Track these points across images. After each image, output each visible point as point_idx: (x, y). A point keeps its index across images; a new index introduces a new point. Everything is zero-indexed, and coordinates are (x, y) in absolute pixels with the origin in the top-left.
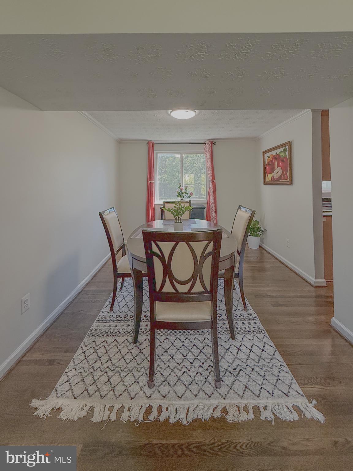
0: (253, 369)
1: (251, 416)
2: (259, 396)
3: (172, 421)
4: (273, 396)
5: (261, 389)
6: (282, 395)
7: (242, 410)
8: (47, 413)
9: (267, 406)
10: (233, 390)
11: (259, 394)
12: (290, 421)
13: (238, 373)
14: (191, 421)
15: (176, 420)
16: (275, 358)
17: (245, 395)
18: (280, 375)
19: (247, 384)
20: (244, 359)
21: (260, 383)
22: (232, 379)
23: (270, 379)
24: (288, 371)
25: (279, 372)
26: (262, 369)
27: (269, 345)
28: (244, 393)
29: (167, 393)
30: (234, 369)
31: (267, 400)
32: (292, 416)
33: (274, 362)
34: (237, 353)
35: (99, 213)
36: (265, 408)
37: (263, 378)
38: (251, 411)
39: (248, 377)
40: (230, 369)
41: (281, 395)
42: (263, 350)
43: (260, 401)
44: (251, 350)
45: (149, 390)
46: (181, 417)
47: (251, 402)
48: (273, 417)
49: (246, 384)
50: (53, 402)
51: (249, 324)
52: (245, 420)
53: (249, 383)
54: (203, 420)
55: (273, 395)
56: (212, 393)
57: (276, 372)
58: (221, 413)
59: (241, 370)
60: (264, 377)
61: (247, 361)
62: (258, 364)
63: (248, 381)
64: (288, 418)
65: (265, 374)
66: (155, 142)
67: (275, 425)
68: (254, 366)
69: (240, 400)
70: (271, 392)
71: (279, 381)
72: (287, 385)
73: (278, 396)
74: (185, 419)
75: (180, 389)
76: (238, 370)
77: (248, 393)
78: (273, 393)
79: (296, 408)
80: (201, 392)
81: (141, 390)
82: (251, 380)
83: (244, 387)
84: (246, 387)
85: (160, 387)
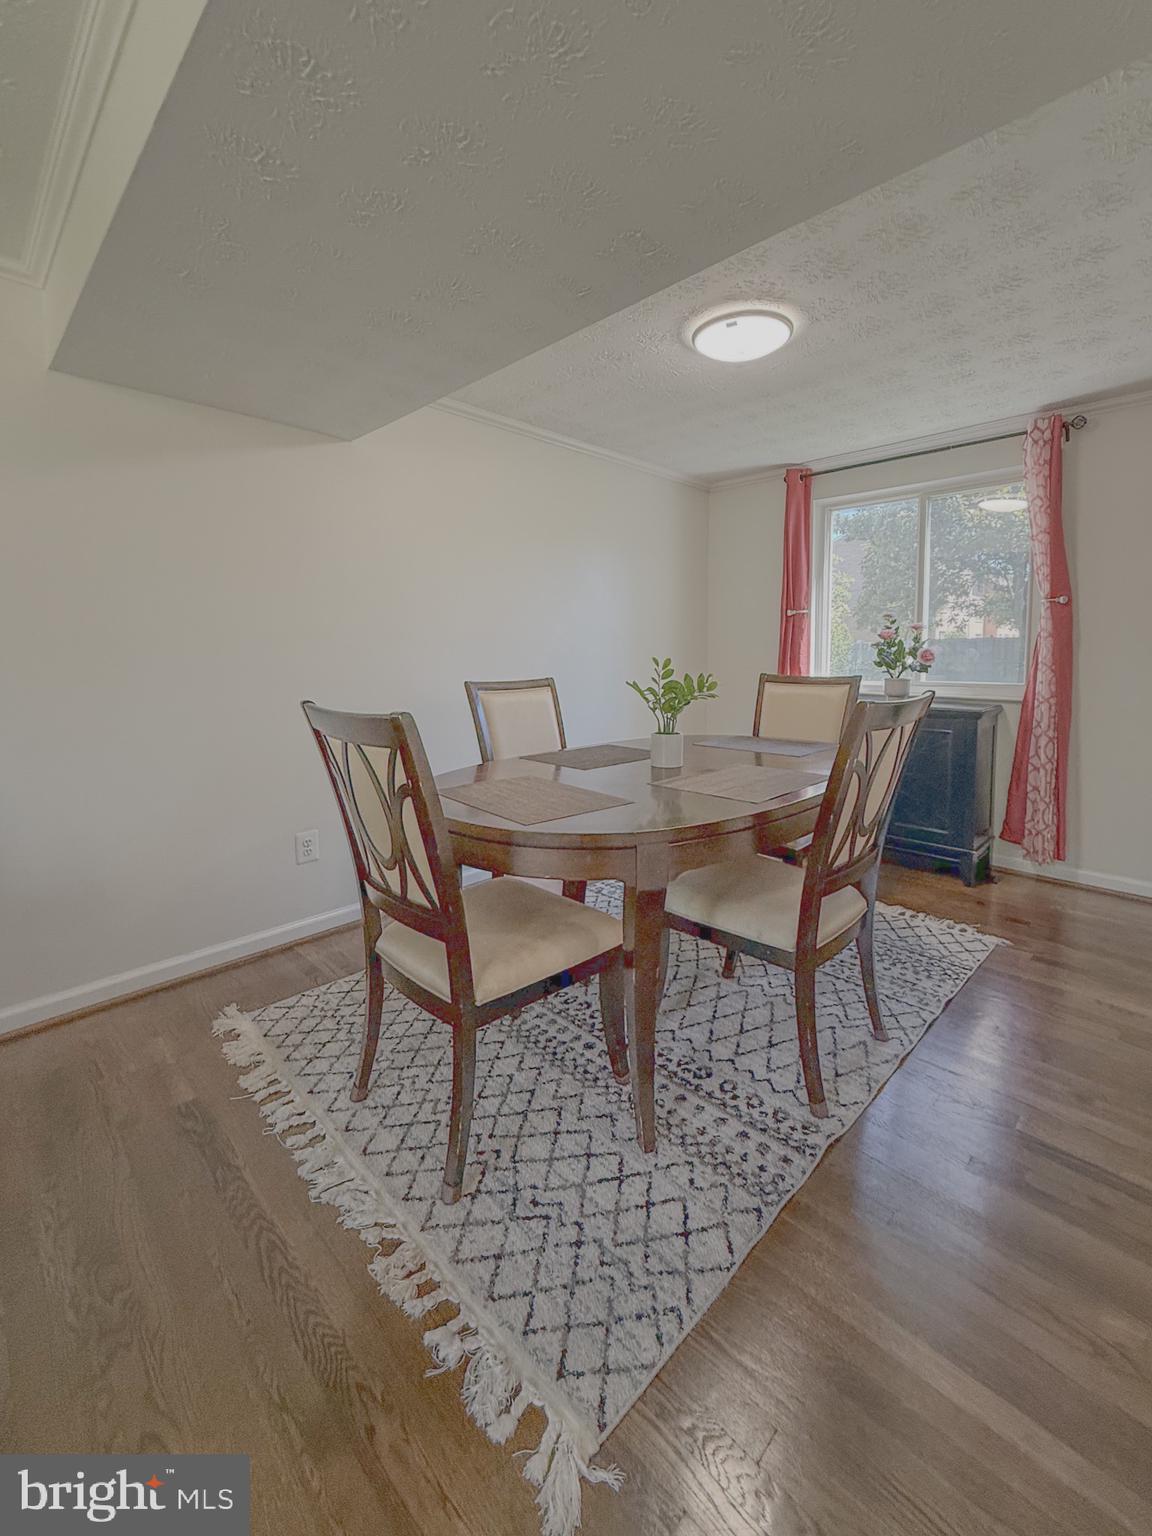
0: (579, 1244)
1: (416, 1308)
2: (494, 1300)
3: (302, 1172)
4: (525, 1333)
5: (526, 1294)
6: (551, 1361)
7: (417, 1279)
8: (222, 1030)
9: (477, 1333)
10: (462, 1232)
11: (500, 1297)
12: (472, 1420)
13: (531, 1215)
14: (323, 1201)
15: (308, 1177)
16: (689, 1282)
17: (468, 1266)
18: (628, 1324)
19: (512, 1254)
20: (597, 1206)
21: (544, 1282)
22: (497, 1213)
23: (581, 1302)
24: (670, 1341)
25: (639, 1317)
26: (602, 1263)
27: (727, 1238)
28: (476, 1260)
29: (360, 1128)
30: (535, 1203)
31: (498, 1324)
32: (492, 1416)
33: (666, 1285)
34: (600, 1181)
35: (466, 683)
36: (465, 1331)
37: (571, 1283)
38: (429, 1302)
39: (536, 1244)
40: (528, 1194)
41: (548, 1357)
42: (686, 1234)
43: (478, 1309)
44: (649, 1204)
45: (347, 1100)
46: (320, 1180)
47: (460, 1289)
48: (452, 1363)
49: (508, 1249)
50: (243, 1023)
51: (763, 1149)
52: (394, 1302)
53: (519, 1257)
54: (339, 1220)
55: (531, 1335)
56: (420, 1199)
57: (629, 1305)
58: (379, 1243)
59: (547, 1217)
60: (578, 1283)
61: (594, 1214)
62: (613, 1249)
63: (524, 1251)
64: (475, 1408)
65: (591, 1281)
66: (816, 468)
67: (431, 1380)
68: (595, 1241)
69: (443, 1261)
70: (535, 1323)
71: (600, 1332)
72: (605, 1358)
73: (535, 1350)
74: (320, 1188)
75: (388, 1140)
76: (539, 1211)
77: (484, 1270)
78: (534, 1332)
79: (533, 1421)
80: (406, 1179)
81: (339, 1091)
82: (533, 1256)
83: (496, 1251)
84: (498, 1257)
85: (364, 1111)
